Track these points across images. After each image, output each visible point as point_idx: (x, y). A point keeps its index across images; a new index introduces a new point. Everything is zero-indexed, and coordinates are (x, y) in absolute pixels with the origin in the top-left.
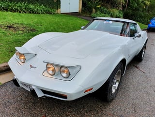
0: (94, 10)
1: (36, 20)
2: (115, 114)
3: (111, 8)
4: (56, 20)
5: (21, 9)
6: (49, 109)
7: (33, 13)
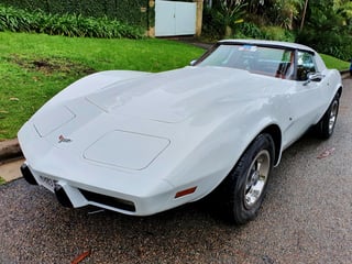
0: (229, 30)
1: (99, 50)
2: (252, 251)
3: (267, 24)
4: (143, 51)
5: (69, 29)
6: (101, 238)
7: (95, 36)
